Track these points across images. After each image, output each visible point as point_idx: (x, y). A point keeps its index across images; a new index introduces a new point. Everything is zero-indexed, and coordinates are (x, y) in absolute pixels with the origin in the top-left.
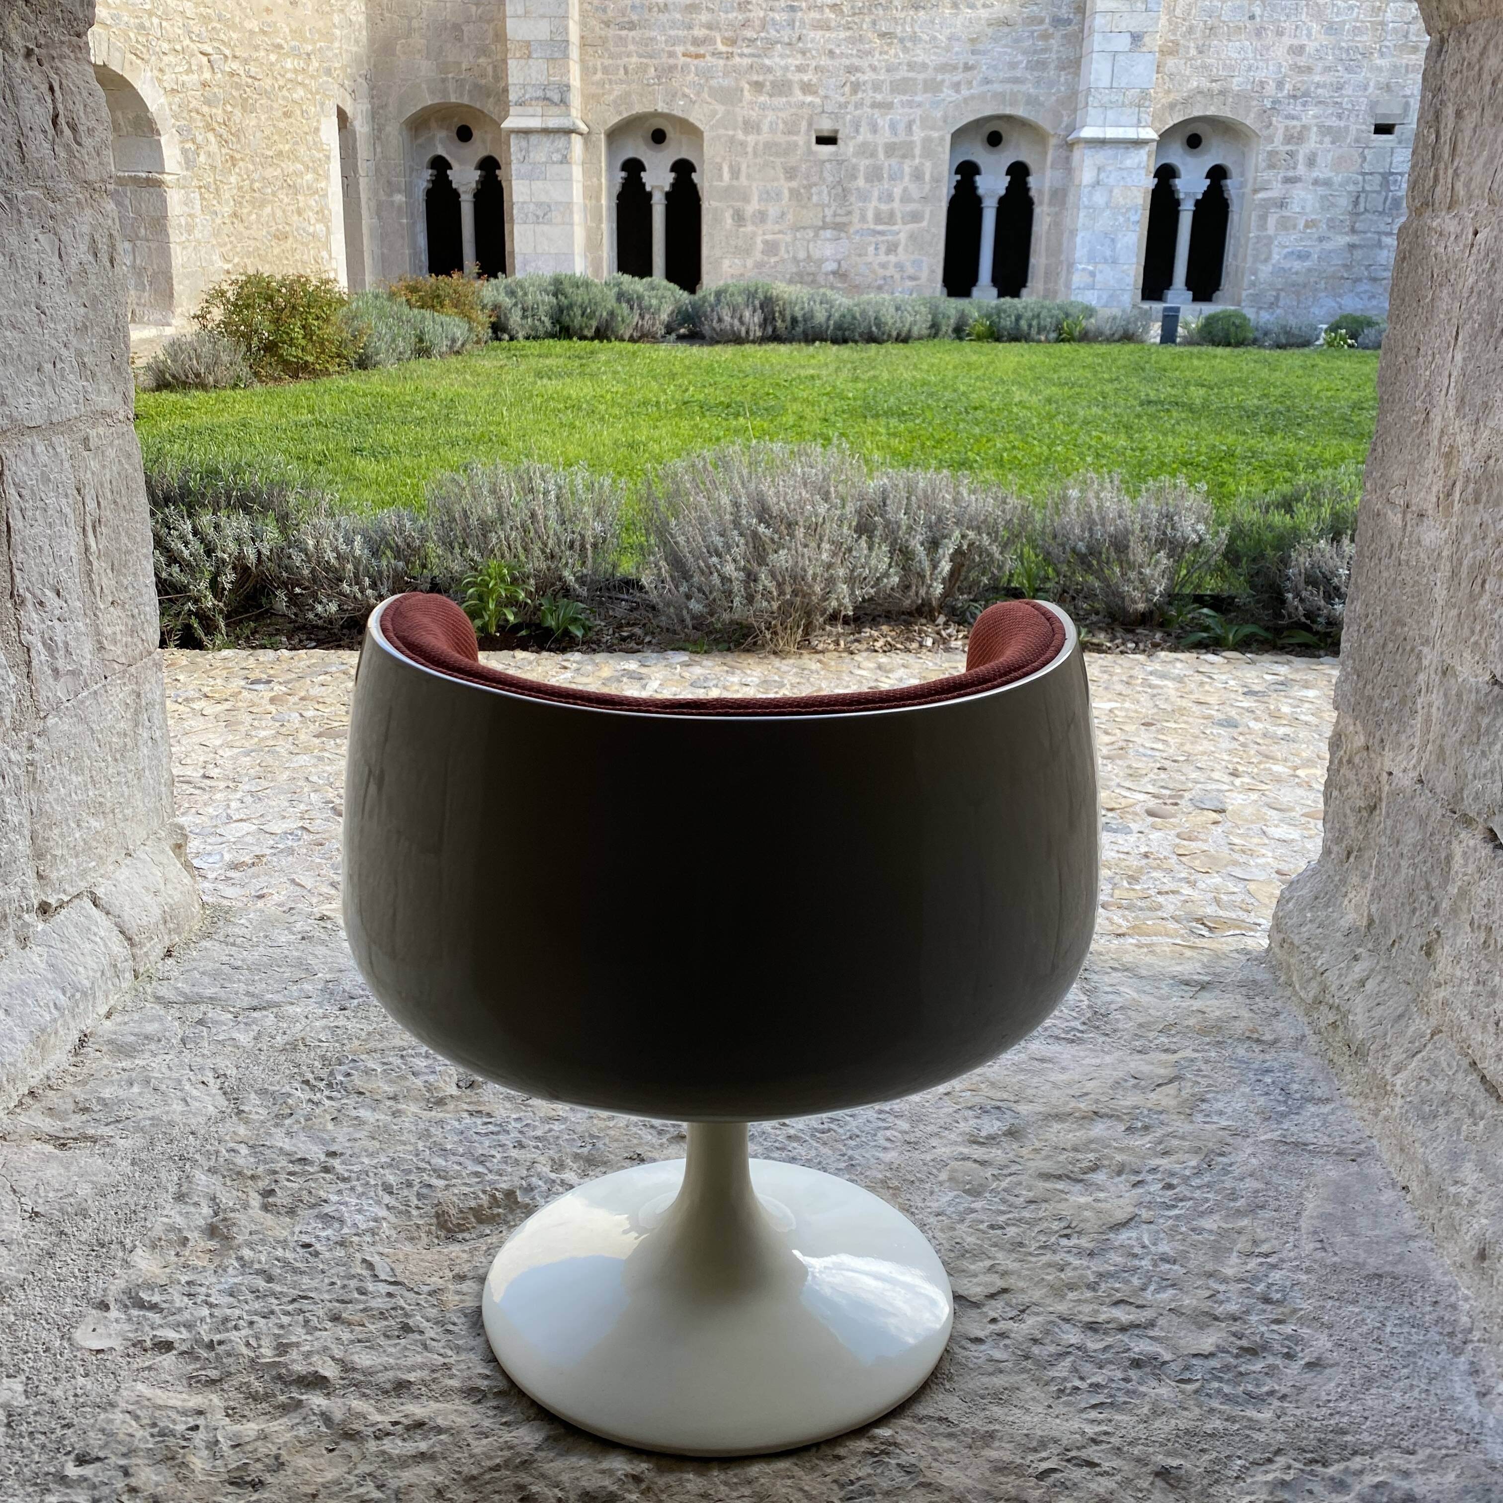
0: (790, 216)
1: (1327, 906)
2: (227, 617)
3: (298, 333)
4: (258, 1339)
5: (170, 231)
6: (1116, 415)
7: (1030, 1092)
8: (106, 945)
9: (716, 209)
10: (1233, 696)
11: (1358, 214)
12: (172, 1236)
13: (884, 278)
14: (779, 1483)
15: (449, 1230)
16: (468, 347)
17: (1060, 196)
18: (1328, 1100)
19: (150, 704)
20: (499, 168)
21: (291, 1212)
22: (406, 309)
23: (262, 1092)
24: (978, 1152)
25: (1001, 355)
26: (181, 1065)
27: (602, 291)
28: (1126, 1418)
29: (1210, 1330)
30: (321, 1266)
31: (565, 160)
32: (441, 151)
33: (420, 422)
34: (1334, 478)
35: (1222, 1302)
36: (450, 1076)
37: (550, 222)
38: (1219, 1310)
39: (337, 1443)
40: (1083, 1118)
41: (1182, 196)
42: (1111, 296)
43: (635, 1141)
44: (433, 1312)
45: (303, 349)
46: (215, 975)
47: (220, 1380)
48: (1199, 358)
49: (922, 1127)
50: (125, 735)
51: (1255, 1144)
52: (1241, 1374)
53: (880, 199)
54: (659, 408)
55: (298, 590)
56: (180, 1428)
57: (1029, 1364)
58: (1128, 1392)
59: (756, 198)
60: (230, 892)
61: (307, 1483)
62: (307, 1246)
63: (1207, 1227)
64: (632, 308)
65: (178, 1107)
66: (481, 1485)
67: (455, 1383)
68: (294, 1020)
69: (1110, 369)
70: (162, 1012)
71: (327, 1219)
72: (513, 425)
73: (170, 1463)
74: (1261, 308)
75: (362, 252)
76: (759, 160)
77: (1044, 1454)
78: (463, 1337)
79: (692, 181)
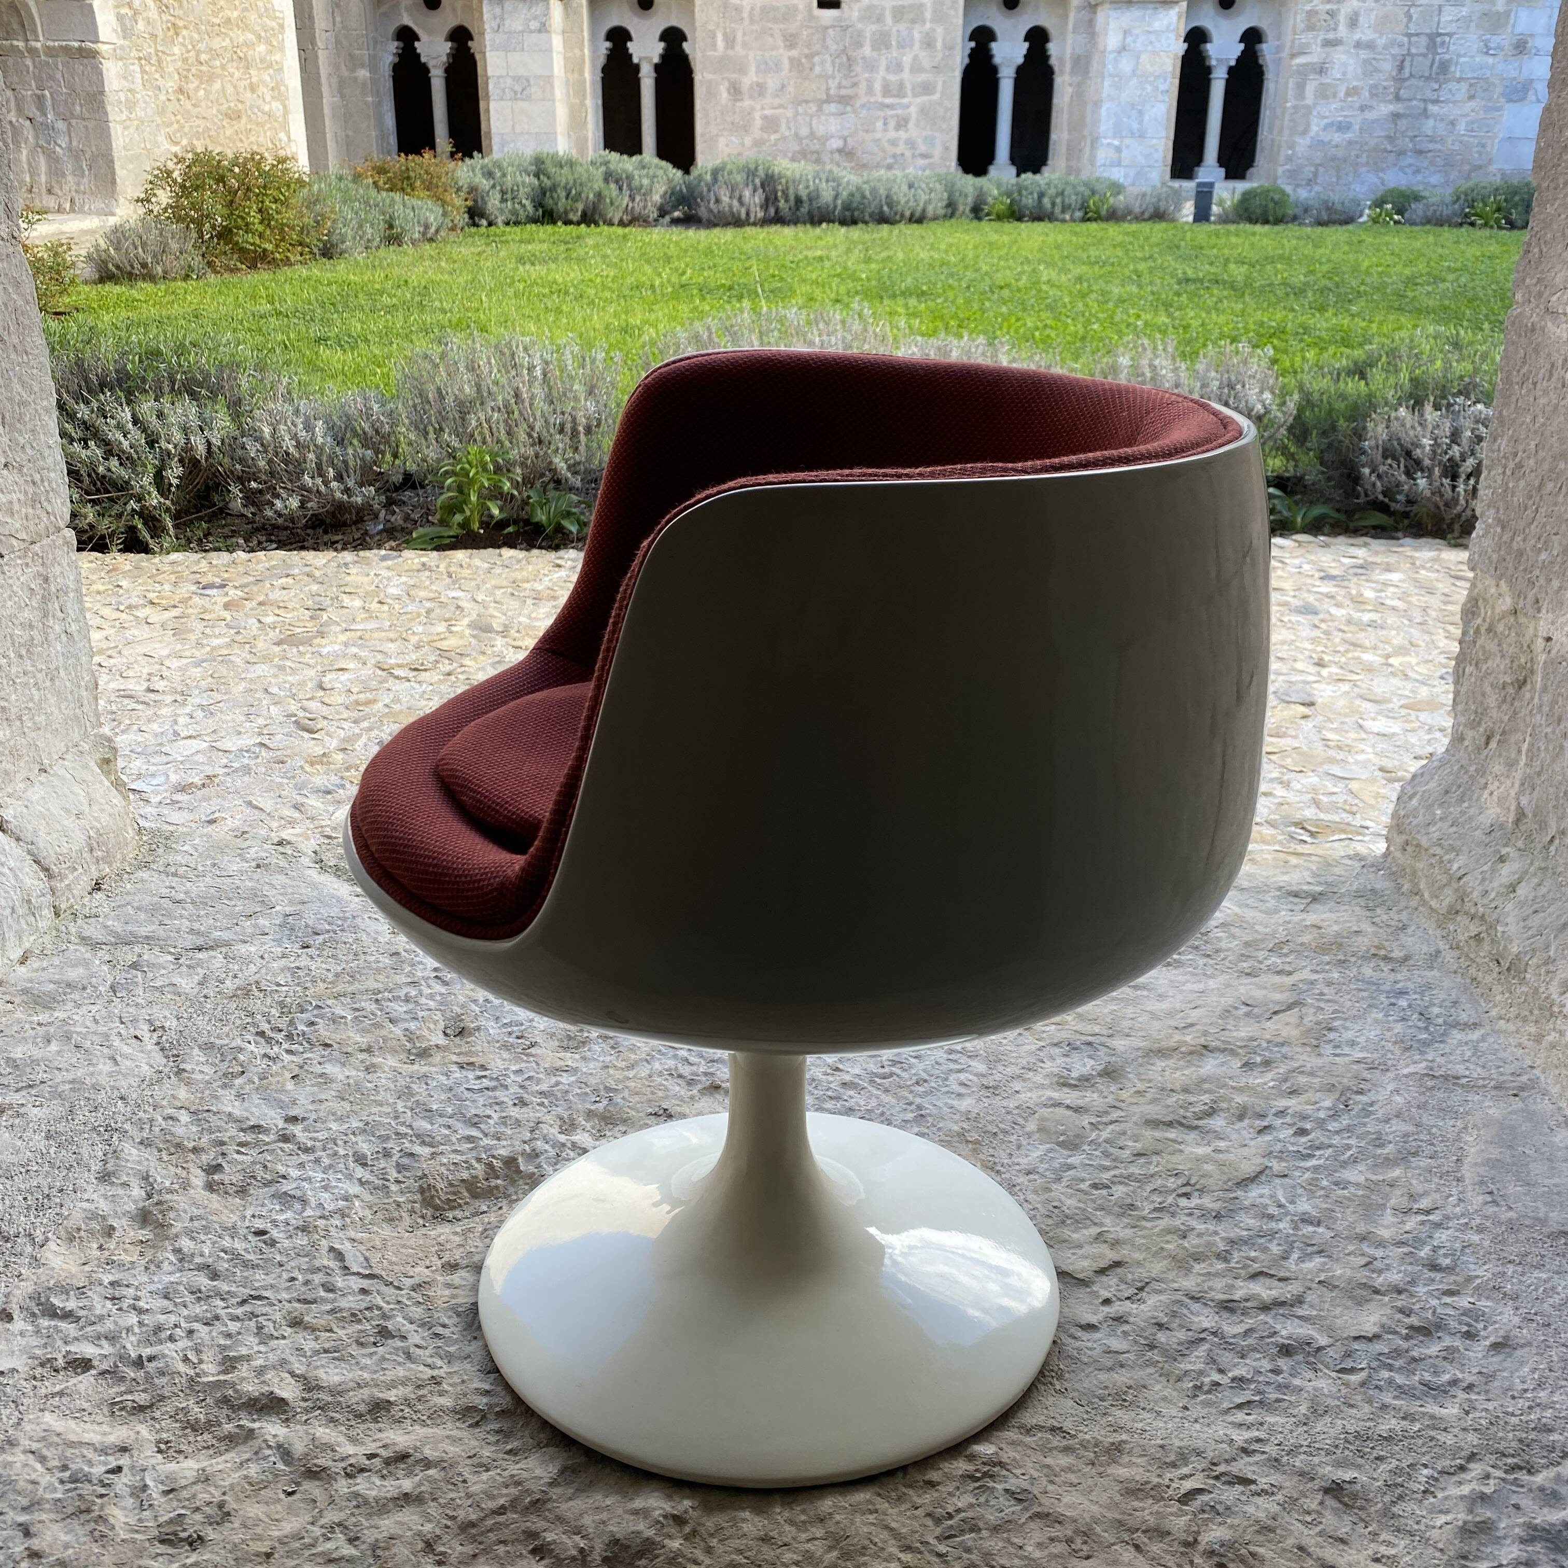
0: (790, 89)
1: (1461, 800)
2: (176, 517)
3: (254, 218)
4: (198, 1352)
5: (109, 108)
6: (1153, 293)
7: (1126, 1024)
8: (16, 877)
9: (710, 81)
10: (1309, 581)
11: (1404, 80)
12: (95, 1225)
13: (894, 156)
14: (858, 1519)
15: (437, 1208)
16: (442, 233)
17: (1082, 63)
18: (1475, 1026)
19: (62, 591)
20: (472, 39)
21: (242, 1191)
22: (373, 192)
23: (208, 1047)
24: (1070, 1097)
25: (1024, 235)
26: (110, 1016)
27: (587, 171)
28: (1281, 1420)
29: (1371, 1306)
30: (278, 1258)
31: (543, 28)
32: (407, 21)
33: (391, 310)
34: (1412, 341)
35: (1380, 1272)
36: (436, 1023)
37: (529, 98)
38: (1379, 1281)
39: (298, 1484)
40: (1191, 1053)
41: (1213, 62)
42: (1138, 174)
43: (660, 1094)
44: (417, 1312)
45: (261, 236)
46: (153, 911)
47: (152, 1405)
48: (1237, 235)
49: (1001, 1068)
50: (31, 627)
51: (1397, 1078)
52: (1414, 1360)
53: (888, 69)
54: (654, 291)
55: (253, 485)
56: (98, 1471)
57: (1155, 1355)
58: (1280, 1387)
59: (753, 69)
60: (175, 817)
61: (260, 1538)
62: (261, 1233)
63: (1352, 1179)
64: (621, 189)
65: (105, 1067)
66: (482, 1534)
67: (446, 1402)
68: (247, 961)
69: (1142, 247)
70: (88, 956)
71: (286, 1199)
72: (494, 312)
73: (84, 1517)
74: (1298, 186)
75: (324, 134)
76: (756, 27)
77: (1185, 1470)
78: (456, 1341)
79: (683, 51)
